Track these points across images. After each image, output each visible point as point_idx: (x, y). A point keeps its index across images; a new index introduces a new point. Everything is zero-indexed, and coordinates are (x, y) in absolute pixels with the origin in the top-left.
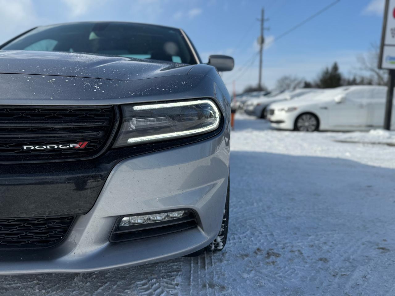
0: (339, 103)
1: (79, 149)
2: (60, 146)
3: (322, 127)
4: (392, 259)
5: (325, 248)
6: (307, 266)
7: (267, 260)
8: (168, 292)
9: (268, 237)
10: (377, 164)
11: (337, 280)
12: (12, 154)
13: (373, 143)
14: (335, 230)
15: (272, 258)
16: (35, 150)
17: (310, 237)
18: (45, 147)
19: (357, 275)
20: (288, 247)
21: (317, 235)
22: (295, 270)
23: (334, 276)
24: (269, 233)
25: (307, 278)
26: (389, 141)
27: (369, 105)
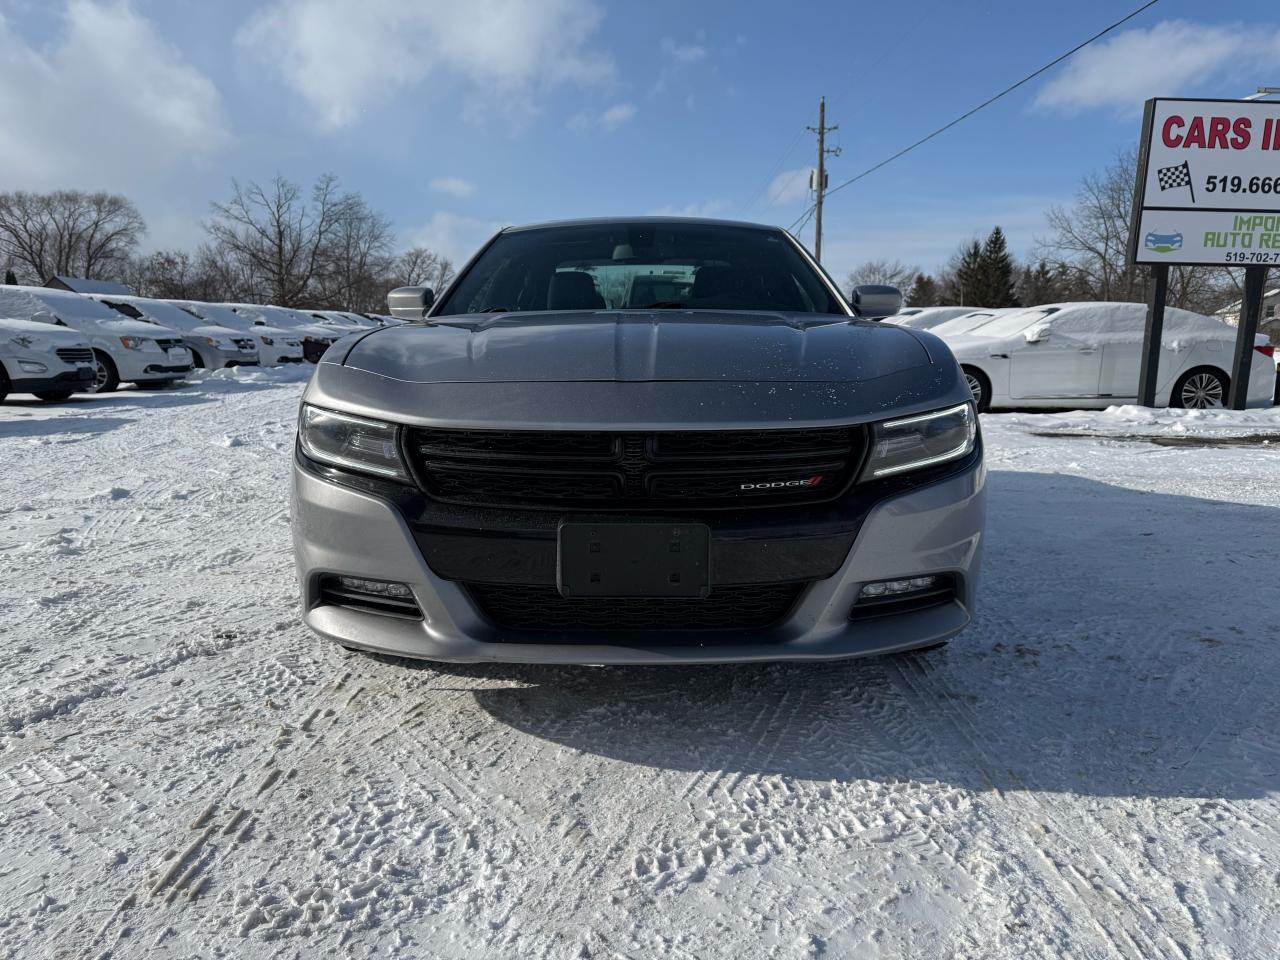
0: (1035, 343)
1: (810, 487)
2: (788, 484)
3: (995, 402)
4: (1230, 656)
5: (1110, 641)
6: (1092, 667)
7: (1022, 661)
8: (891, 705)
9: (1005, 626)
10: (1143, 486)
11: (1149, 685)
12: (723, 495)
13: (1120, 438)
14: (1116, 614)
15: (1029, 658)
16: (756, 489)
17: (1077, 626)
18: (768, 485)
19: (1180, 677)
20: (1046, 640)
21: (1086, 622)
22: (1076, 674)
23: (1141, 680)
24: (1003, 621)
25: (1099, 683)
26: (1154, 431)
27: (1105, 347)
